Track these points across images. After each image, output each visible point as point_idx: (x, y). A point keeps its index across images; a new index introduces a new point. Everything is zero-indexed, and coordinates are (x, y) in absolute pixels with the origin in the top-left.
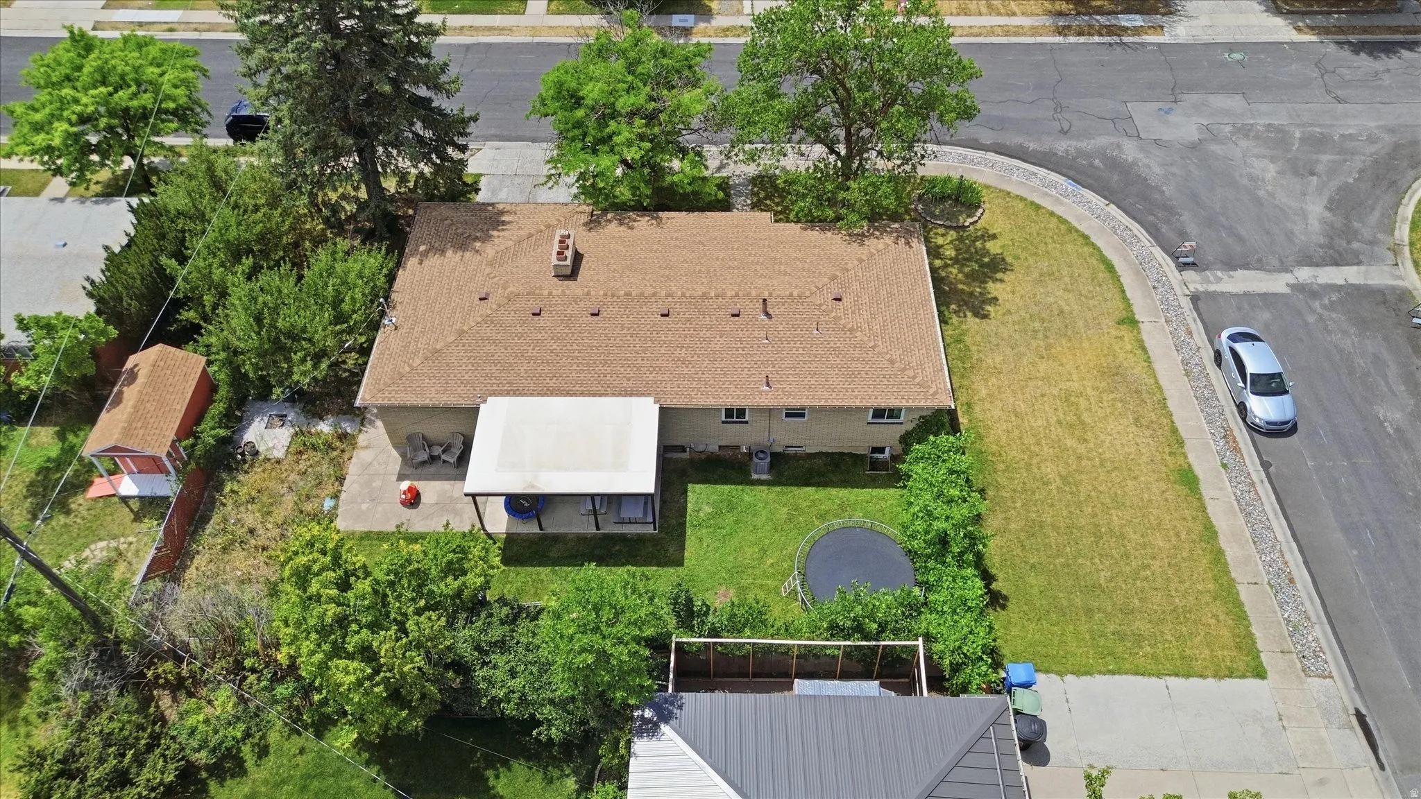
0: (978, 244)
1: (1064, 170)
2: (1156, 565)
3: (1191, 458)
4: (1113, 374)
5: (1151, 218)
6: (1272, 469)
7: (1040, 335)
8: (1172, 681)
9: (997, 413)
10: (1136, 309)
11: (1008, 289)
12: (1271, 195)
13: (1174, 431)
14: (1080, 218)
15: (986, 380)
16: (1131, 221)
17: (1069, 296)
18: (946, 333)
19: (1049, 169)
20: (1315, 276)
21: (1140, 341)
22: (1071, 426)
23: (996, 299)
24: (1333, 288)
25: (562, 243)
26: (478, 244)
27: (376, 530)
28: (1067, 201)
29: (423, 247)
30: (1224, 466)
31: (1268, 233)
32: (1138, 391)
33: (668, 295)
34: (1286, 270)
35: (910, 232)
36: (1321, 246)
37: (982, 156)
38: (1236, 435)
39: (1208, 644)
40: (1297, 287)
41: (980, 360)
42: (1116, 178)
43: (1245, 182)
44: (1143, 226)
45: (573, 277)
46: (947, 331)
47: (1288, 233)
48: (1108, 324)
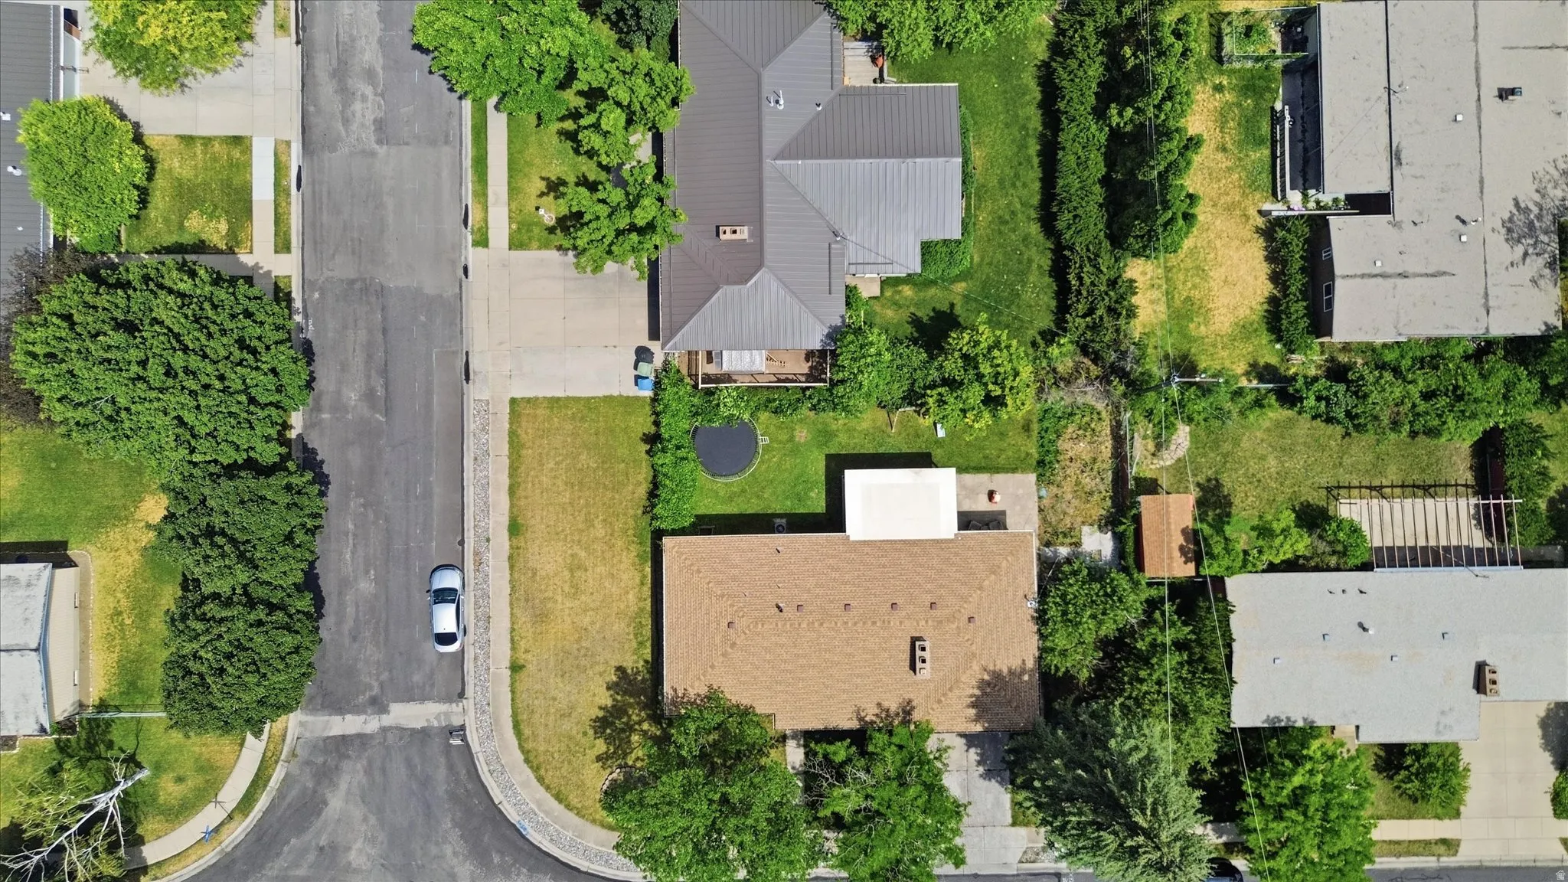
0: (611, 751)
1: (526, 847)
2: (551, 465)
3: (507, 544)
4: (541, 617)
5: (470, 786)
6: (459, 539)
7: (583, 652)
8: (561, 394)
9: (625, 577)
10: (508, 681)
11: (597, 699)
12: (365, 819)
13: (512, 567)
14: (525, 784)
15: (627, 606)
16: (486, 784)
17: (553, 693)
18: (649, 650)
19: (539, 849)
20: (365, 723)
21: (513, 648)
22: (579, 568)
23: (608, 688)
24: (357, 710)
25: (924, 661)
26: (986, 677)
27: (1010, 475)
28: (533, 806)
29: (1026, 678)
30: (488, 540)
31: (383, 770)
32: (527, 600)
33: (846, 623)
34: (384, 730)
35: (674, 703)
36: (348, 757)
37: (592, 866)
38: (472, 567)
39: (535, 416)
40: (383, 710)
41: (629, 626)
42: (486, 839)
43: (382, 837)
44: (479, 777)
45: (914, 640)
46: (647, 653)
47: (368, 771)
48: (531, 668)
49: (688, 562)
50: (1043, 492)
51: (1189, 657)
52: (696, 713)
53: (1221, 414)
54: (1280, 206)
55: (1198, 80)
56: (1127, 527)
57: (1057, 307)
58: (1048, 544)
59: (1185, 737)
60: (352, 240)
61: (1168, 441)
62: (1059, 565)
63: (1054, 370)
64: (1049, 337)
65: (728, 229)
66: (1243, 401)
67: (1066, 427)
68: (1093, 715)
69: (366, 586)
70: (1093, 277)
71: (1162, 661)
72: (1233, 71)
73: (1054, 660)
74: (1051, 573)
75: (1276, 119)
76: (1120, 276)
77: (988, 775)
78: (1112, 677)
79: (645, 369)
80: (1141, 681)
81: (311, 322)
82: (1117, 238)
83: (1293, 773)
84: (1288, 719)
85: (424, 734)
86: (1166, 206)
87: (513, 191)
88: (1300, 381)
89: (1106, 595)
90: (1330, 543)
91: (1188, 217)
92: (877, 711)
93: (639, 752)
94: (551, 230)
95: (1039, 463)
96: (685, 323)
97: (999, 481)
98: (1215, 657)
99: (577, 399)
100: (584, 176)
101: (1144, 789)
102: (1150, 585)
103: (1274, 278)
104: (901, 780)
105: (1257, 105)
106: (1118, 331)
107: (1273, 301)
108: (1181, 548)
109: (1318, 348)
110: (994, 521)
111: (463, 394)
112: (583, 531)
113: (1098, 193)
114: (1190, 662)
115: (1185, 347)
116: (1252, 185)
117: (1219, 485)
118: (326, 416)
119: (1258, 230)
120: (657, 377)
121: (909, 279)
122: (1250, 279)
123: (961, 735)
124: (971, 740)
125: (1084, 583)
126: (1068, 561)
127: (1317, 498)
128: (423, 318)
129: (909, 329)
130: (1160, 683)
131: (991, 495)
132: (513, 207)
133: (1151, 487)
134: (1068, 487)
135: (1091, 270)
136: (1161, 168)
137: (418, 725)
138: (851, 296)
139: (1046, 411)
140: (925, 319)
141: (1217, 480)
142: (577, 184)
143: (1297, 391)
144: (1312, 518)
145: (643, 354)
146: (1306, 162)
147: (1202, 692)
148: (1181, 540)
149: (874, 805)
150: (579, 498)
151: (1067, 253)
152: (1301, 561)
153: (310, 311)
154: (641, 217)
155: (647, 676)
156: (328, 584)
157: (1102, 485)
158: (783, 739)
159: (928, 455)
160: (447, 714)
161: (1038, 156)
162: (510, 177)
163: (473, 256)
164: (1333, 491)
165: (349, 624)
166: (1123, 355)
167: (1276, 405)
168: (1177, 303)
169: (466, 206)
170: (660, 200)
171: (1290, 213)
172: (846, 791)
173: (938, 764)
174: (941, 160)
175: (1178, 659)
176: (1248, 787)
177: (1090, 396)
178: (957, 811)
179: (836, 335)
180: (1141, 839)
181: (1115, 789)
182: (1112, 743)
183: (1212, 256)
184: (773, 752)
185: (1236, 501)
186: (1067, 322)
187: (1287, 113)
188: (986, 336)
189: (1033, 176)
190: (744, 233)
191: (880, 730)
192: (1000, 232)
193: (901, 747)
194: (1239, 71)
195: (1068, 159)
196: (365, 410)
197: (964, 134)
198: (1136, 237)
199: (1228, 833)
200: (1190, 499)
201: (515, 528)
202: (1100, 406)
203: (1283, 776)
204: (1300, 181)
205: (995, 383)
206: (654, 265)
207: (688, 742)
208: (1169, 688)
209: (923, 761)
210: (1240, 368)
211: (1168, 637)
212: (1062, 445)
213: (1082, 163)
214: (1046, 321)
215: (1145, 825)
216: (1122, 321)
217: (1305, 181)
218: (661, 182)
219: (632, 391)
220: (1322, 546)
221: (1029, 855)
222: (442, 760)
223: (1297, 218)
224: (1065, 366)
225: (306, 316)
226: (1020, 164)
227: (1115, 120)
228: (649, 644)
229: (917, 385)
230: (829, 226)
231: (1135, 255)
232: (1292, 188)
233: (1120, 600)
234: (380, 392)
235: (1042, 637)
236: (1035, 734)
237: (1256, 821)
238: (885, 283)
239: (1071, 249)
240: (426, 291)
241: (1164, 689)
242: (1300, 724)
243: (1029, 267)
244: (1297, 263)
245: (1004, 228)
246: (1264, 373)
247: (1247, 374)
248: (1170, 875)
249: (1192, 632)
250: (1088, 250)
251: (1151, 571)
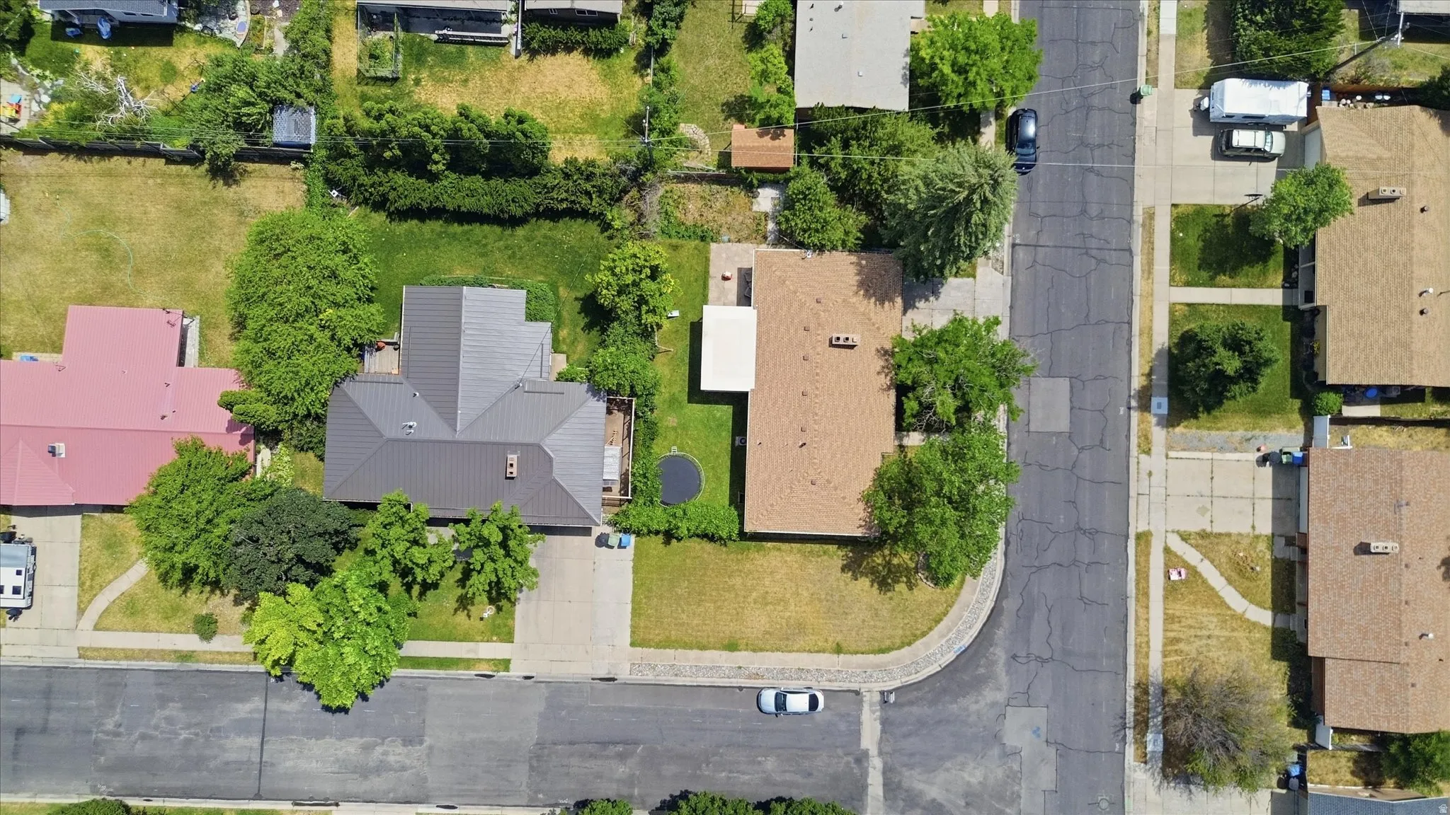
0: (905, 579)
1: (974, 648)
2: (684, 616)
3: (744, 653)
4: (801, 628)
5: (927, 689)
6: (738, 690)
7: (828, 597)
8: (629, 607)
9: (774, 563)
10: (848, 656)
11: (865, 588)
12: (948, 770)
13: (761, 650)
14: (927, 646)
15: (796, 562)
16: (925, 676)
17: (859, 622)
18: (830, 546)
19: (976, 638)
20: (875, 768)
21: (824, 651)
22: (765, 598)
23: (856, 579)
24: (865, 774)
25: (847, 339)
26: (862, 292)
27: (711, 263)
28: (943, 642)
29: (864, 262)
30: (740, 668)
31: (912, 755)
32: (788, 639)
33: (816, 395)
34: (881, 753)
35: (870, 528)
36: (900, 782)
37: (991, 598)
38: (760, 681)
39: (646, 627)
40: (865, 754)
41: (811, 561)
42: (966, 678)
43: (960, 758)
44: (920, 682)
45: (831, 345)
46: (832, 548)
47: (911, 767)
48: (839, 638)
49: (765, 513)
50: (726, 238)
51: (854, 139)
52: (877, 512)
53: (673, 99)
54: (513, 41)
55: (411, 97)
56: (754, 179)
57: (582, 218)
58: (765, 238)
59: (913, 148)
60: (498, 766)
61: (691, 140)
62: (780, 231)
63: (632, 224)
64: (606, 226)
65: (509, 470)
66: (665, 83)
67: (676, 218)
68: (893, 215)
69: (770, 764)
70: (562, 191)
71: (855, 161)
72: (405, 70)
73: (851, 241)
74: (787, 238)
75: (444, 40)
76: (561, 170)
77: (936, 293)
78: (867, 196)
79: (613, 540)
80: (870, 176)
81: (561, 801)
82: (533, 171)
83: (941, 71)
84: (904, 68)
85: (885, 723)
86: (513, 135)
87: (466, 638)
88: (649, 39)
89: (805, 199)
90: (775, 26)
91: (521, 121)
92: (883, 375)
93: (904, 557)
94: (499, 609)
95: (702, 240)
96: (580, 507)
97: (715, 271)
98: (855, 119)
99: (634, 594)
100: (458, 581)
101: (944, 189)
102: (799, 164)
103: (569, 50)
104: (932, 361)
105: (431, 54)
106: (604, 175)
107: (587, 52)
108: (773, 138)
109: (625, 22)
110: (745, 278)
111: (625, 684)
112: (737, 594)
113: (497, 182)
114: (858, 139)
115: (618, 122)
116: (495, 61)
117: (727, 104)
118: (636, 792)
119: (531, 60)
120: (620, 531)
121: (555, 332)
122: (568, 69)
123: (905, 312)
124: (908, 305)
125: (795, 215)
126: (779, 223)
127: (740, 31)
128: (564, 713)
129: (595, 332)
130: (872, 163)
131: (725, 278)
132: (479, 638)
133: (725, 158)
134: (722, 219)
135: (555, 192)
136: (482, 136)
137: (878, 727)
138: (563, 377)
139: (663, 232)
140: (586, 320)
141: (723, 105)
142: (464, 587)
143: (657, 42)
144: (755, 36)
145: (602, 541)
146: (479, 19)
147: (880, 133)
148: (767, 138)
149: (951, 382)
150: (711, 595)
151: (541, 209)
152: (787, 49)
153: (553, 802)
154: (497, 537)
155: (849, 548)
156: (766, 794)
157: (722, 193)
158: (901, 447)
159: (692, 324)
160: (871, 705)
161: (462, 225)
162: (455, 640)
163: (516, 671)
164: (735, 17)
165: (799, 779)
166: (624, 172)
167: (667, 58)
168: (584, 125)
169: (476, 675)
170: (484, 521)
171: (519, 34)
172: (938, 403)
173: (925, 332)
174: (464, 303)
175: (856, 146)
176: (951, 104)
177: (653, 198)
178: (958, 321)
179: (595, 390)
180: (975, 197)
181: (943, 209)
182: (911, 207)
183: (548, 96)
184: (909, 455)
185: (739, 92)
186: (595, 212)
187: (441, 32)
188: (603, 277)
189: (478, 230)
190: (513, 458)
191: (896, 374)
192: (521, 258)
193: (910, 360)
194: (404, 65)
195: (468, 204)
196: (632, 762)
197: (441, 282)
198: (533, 158)
199: (988, 117)
200: (738, 128)
201: (732, 647)
202: (661, 192)
203: (944, 80)
204: (495, 24)
205: (641, 272)
206: (534, 529)
207: (896, 518)
208: (877, 158)
209: (921, 344)
210: (637, 80)
211: (838, 155)
212: (689, 222)
213: (472, 193)
214: (593, 228)
215: (966, 193)
216: (597, 171)
217: (494, 21)
218: (469, 520)
219: (630, 550)
220: (777, 31)
221: (998, 266)
222: (906, 709)
223: (523, 31)
224: (630, 216)
225: (557, 805)
226: (468, 239)
227: (441, 167)
228: (826, 547)
229: (638, 331)
230: (511, 391)
231: (546, 158)
232: (500, 32)
233: (809, 189)
234: (620, 748)
235: (834, 248)
236: (905, 259)
237: (977, 101)
238: (556, 350)
239: (538, 205)
240: (542, 709)
241: (877, 161)
242: (908, 60)
243: (550, 238)
244: (560, 34)
245: (519, 255)
246: (643, 62)
247: (642, 76)
248: (1000, 179)
249: (835, 136)
250: (540, 193)
251: (790, 164)
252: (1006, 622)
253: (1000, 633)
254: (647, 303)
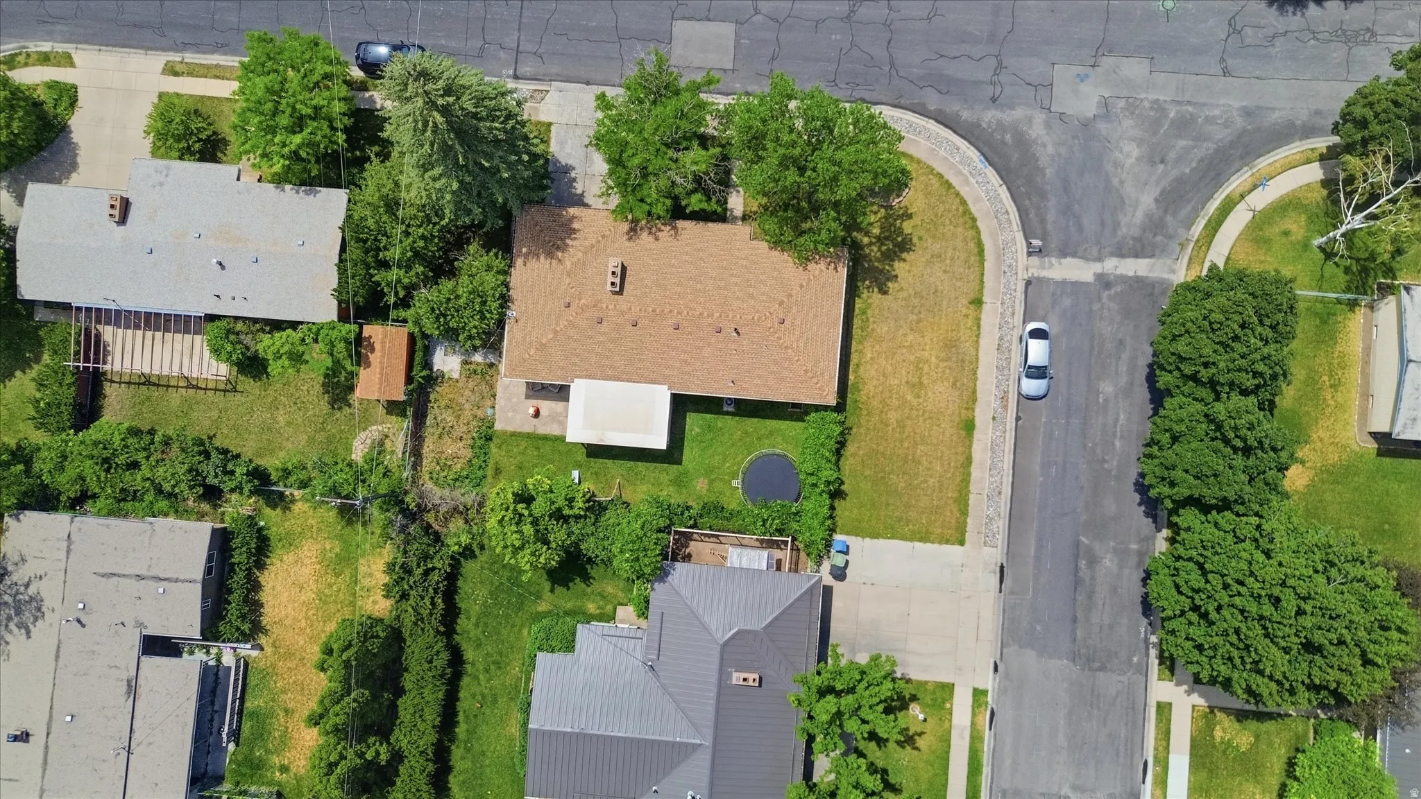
0: (899, 221)
1: (981, 145)
2: (931, 481)
3: (977, 411)
4: (950, 345)
5: (1027, 202)
6: (1020, 422)
7: (916, 311)
8: (917, 544)
9: (873, 373)
10: (986, 291)
11: (907, 268)
12: (1122, 182)
13: (974, 392)
14: (977, 200)
15: (873, 347)
16: (1012, 204)
17: (945, 277)
18: (857, 306)
19: (970, 143)
20: (1116, 267)
21: (979, 319)
22: (914, 385)
23: (896, 276)
24: (1123, 279)
25: (614, 273)
26: (560, 254)
27: (518, 430)
28: (973, 180)
29: (524, 250)
30: (994, 418)
31: (1103, 223)
32: (963, 361)
33: (678, 313)
34: (1100, 259)
35: (839, 258)
36: (1133, 239)
37: (924, 123)
38: (1010, 396)
39: (942, 526)
40: (1100, 277)
41: (873, 330)
42: (1016, 156)
43: (1109, 168)
44: (1019, 210)
45: (620, 292)
46: (859, 304)
47: (1116, 225)
48: (965, 301)
49: (815, 380)
50: (490, 412)
51: (378, 255)
52: (820, 247)
53: (322, 467)
54: (243, 653)
55: (301, 778)
56: (420, 374)
57: (458, 579)
58: (491, 365)
59: (390, 185)
60: (1099, 708)
61: (372, 447)
62: (484, 346)
63: (467, 522)
64: (468, 553)
65: (750, 683)
66: (303, 475)
67: (462, 469)
68: (469, 212)
69: (1107, 388)
70: (421, 604)
71: (403, 253)
72: (270, 783)
73: (499, 263)
74: (492, 339)
75: (235, 735)
76: (397, 602)
77: (567, 169)
78: (448, 243)
79: (839, 560)
80: (423, 237)
81: (1142, 636)
82: (396, 637)
83: (300, 146)
84: (297, 192)
85: (1064, 253)
86: (347, 664)
87: (946, 740)
88: (246, 491)
89: (445, 316)
90: (239, 342)
91: (329, 652)
92: (660, 234)
93: (874, 218)
94: (914, 698)
95: (491, 439)
96: (797, 600)
97: (528, 426)
98: (355, 252)
99: (903, 538)
100: (880, 747)
101: (432, 145)
102: (405, 321)
103: (256, 586)
104: (645, 173)
105: (251, 751)
106: (405, 552)
107: (261, 566)
108: (373, 350)
109: (227, 518)
110: (537, 390)
111: (1007, 554)
112: (907, 418)
113: (408, 681)
114: (378, 249)
115: (348, 530)
116: (265, 674)
117: (332, 403)
118: (1134, 547)
119: (266, 632)
120: (829, 551)
121: (589, 619)
122: (279, 587)
123: (587, 205)
124: (580, 201)
125: (464, 328)
126: (475, 348)
127: (246, 383)
128: (1038, 628)
129: (593, 572)
130: (407, 234)
131: (537, 414)
132: (947, 724)
133: (394, 408)
134: (467, 414)
135: (422, 611)
136: (347, 699)
137: (1069, 260)
138: (644, 609)
139: (478, 485)
140: (578, 580)
141: (333, 408)
142: (887, 740)
143: (250, 481)
144: (253, 366)
145: (840, 574)
146: (214, 692)
147: (371, 222)
148: (372, 357)
149: (671, 153)
150: (908, 448)
151: (442, 629)
152: (268, 328)
153: (1142, 645)
154: (830, 703)
155: (859, 284)
156: (1143, 393)
157: (437, 413)
158: (745, 218)
159: (589, 455)
160: (1043, 267)
161: (458, 722)
162: (948, 753)
163: (988, 682)
164: (231, 388)
165: (1125, 356)
166: (403, 529)
167: (271, 470)
168: (348, 572)
169: (990, 729)
170: (811, 717)
171: (235, 645)
172: (694, 168)
173: (610, 182)
174: (548, 728)
175: (387, 253)
176: (341, 138)
177: (437, 494)
178: (599, 141)
179: (661, 574)
180: (440, 102)
181: (458, 147)
182: (455, 186)
183: (311, 613)
184: (755, 209)
185: (318, 388)
186: (450, 565)
187: (225, 740)
188: (524, 559)
189: (465, 703)
190: (737, 678)
191: (659, 218)
192: (501, 654)
193: (642, 200)
194: (263, 784)
195: (432, 716)
196: (1097, 546)
197: (524, 749)
198: (378, 637)
199: (363, 98)
200: (358, 393)
201: (969, 427)
202: (429, 485)
203: (311, 144)
204: (221, 673)
205: (521, 515)
206: (822, 657)
207: (828, 224)
208: (401, 228)
209: (623, 185)
210: (298, 507)
211: (394, 273)
212: (468, 453)
213: (419, 712)
214: (469, 567)
215: (435, 113)
216: (400, 561)
217: (217, 674)
218: (809, 735)
219: (852, 541)
220: (247, 340)
221: (538, 96)
222: (1050, 227)
223: (229, 641)
224: (457, 524)
225: (1146, 641)
226: (475, 716)
227: (383, 749)
228: (857, 311)
229: (593, 520)
230: (657, 677)
231: (382, 620)
232: (230, 668)
233: (433, 310)
234: (1083, 563)
235: (507, 285)
236: (523, 202)
237: (338, 107)
238: (611, 618)
239: (438, 632)
240: (1033, 653)
241: (404, 228)
242: (288, 187)
243: (479, 619)
244: (235, 598)
245: (496, 657)
246: (278, 501)
247: (293, 501)
248: (418, 68)
249: (372, 276)
250: (423, 630)
251: (403, 332)
252: (954, 107)
253: (966, 115)
254: (559, 510)
